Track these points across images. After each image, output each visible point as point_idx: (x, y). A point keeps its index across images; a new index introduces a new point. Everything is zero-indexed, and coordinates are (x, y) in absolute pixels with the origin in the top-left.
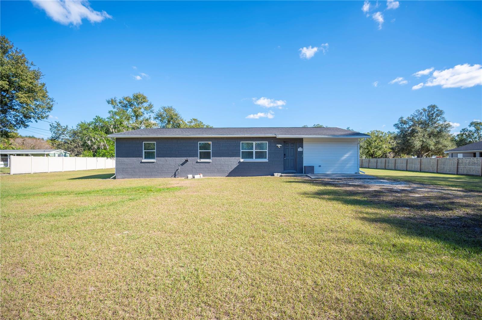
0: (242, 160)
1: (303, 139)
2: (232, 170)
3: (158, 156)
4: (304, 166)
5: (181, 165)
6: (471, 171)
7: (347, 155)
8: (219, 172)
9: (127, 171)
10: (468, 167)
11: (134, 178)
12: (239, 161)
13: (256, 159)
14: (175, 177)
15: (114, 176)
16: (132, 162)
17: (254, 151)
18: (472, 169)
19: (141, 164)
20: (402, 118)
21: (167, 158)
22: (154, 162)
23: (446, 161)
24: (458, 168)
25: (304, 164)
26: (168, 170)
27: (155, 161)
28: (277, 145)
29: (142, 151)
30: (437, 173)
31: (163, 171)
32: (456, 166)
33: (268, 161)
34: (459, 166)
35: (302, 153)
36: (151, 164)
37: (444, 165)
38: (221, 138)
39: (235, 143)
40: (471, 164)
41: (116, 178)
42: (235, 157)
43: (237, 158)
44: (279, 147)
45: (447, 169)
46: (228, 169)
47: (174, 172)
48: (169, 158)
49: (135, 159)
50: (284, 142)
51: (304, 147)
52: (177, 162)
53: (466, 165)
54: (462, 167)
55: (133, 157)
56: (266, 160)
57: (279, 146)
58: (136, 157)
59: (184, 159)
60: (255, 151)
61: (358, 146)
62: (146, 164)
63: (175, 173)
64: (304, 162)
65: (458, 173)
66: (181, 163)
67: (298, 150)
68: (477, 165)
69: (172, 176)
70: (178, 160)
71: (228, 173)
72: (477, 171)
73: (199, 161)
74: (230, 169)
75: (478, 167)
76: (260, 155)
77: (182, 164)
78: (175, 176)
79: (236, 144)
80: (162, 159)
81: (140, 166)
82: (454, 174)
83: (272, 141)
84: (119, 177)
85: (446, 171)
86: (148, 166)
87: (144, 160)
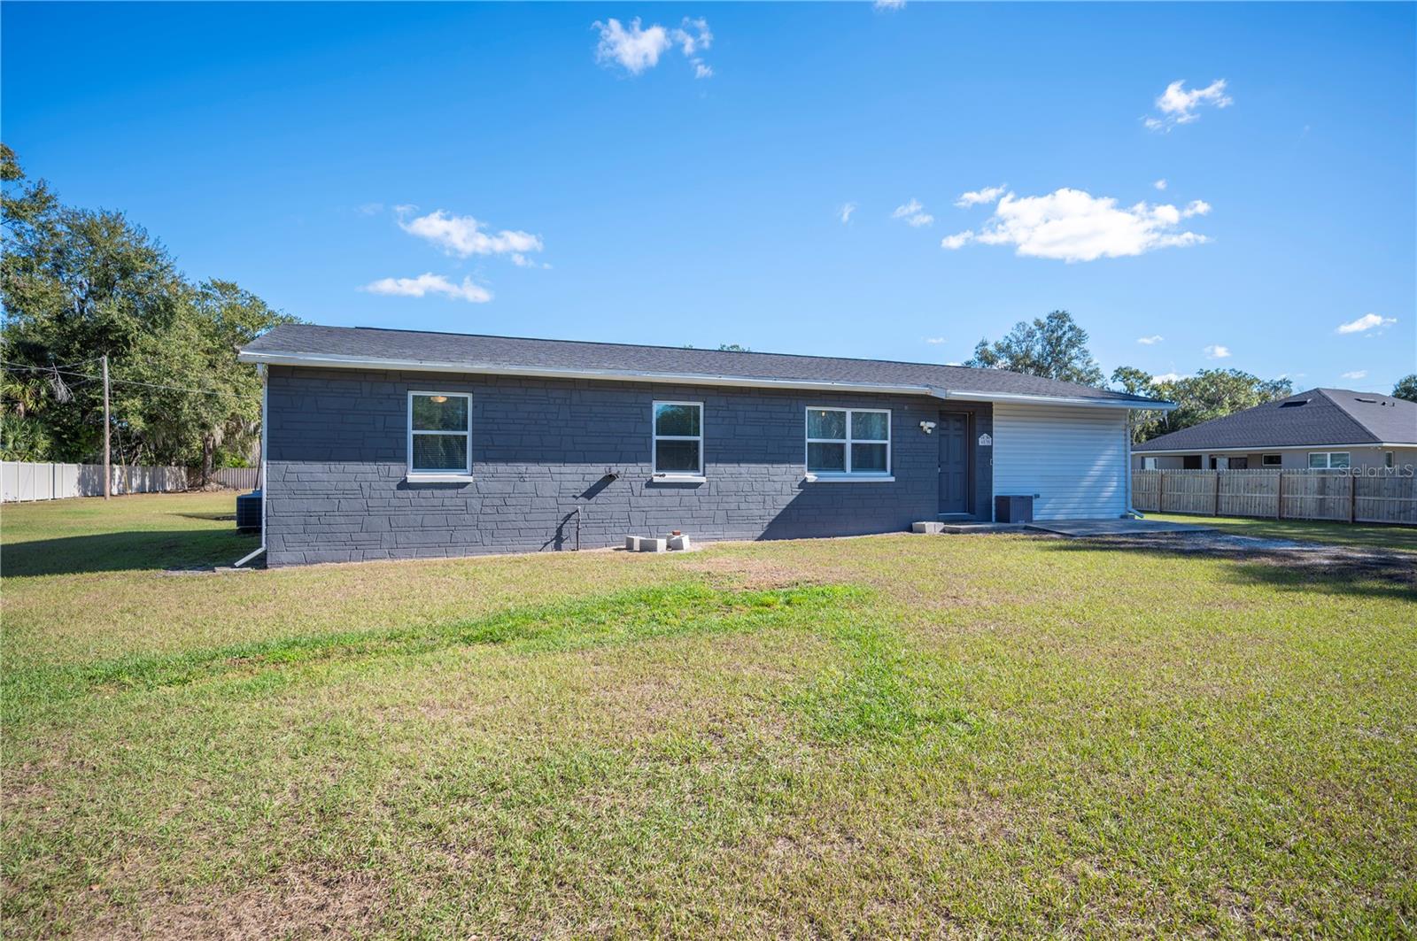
0: (811, 477)
1: (991, 403)
2: (778, 512)
3: (483, 456)
4: (994, 495)
5: (584, 495)
6: (1251, 507)
7: (1101, 462)
8: (731, 521)
9: (327, 528)
10: (1244, 497)
11: (364, 558)
12: (801, 479)
13: (855, 474)
14: (558, 547)
15: (259, 551)
16: (356, 486)
17: (848, 442)
18: (1255, 500)
19: (401, 493)
20: (984, 344)
21: (522, 467)
22: (469, 483)
23: (1185, 478)
24: (1217, 496)
25: (994, 490)
26: (528, 517)
27: (470, 479)
28: (922, 424)
29: (406, 433)
30: (1162, 512)
31: (506, 525)
32: (1213, 494)
33: (892, 479)
34: (1220, 494)
35: (988, 450)
36: (449, 492)
37: (1181, 491)
38: (741, 388)
39: (789, 412)
40: (1252, 489)
41: (268, 562)
42: (789, 463)
43: (795, 468)
44: (929, 431)
45: (1188, 502)
46: (762, 512)
47: (554, 525)
48: (534, 468)
49: (367, 471)
50: (941, 413)
51: (994, 434)
52: (569, 485)
53: (1238, 491)
54: (1228, 495)
55: (362, 459)
56: (885, 477)
57: (928, 426)
58: (375, 461)
59: (598, 471)
60: (853, 444)
61: (1125, 435)
62: (428, 493)
63: (559, 531)
64: (994, 484)
65: (1219, 513)
66: (585, 487)
67: (980, 444)
68: (1267, 490)
69: (546, 544)
70: (569, 477)
71: (765, 525)
72: (1267, 505)
73: (656, 479)
74: (772, 512)
75: (1270, 495)
76: (867, 458)
77: (590, 494)
78: (558, 542)
79: (791, 416)
80: (502, 468)
81: (394, 502)
82: (1210, 516)
83: (906, 408)
84: (284, 557)
85: (1187, 506)
86: (436, 502)
87: (415, 477)
